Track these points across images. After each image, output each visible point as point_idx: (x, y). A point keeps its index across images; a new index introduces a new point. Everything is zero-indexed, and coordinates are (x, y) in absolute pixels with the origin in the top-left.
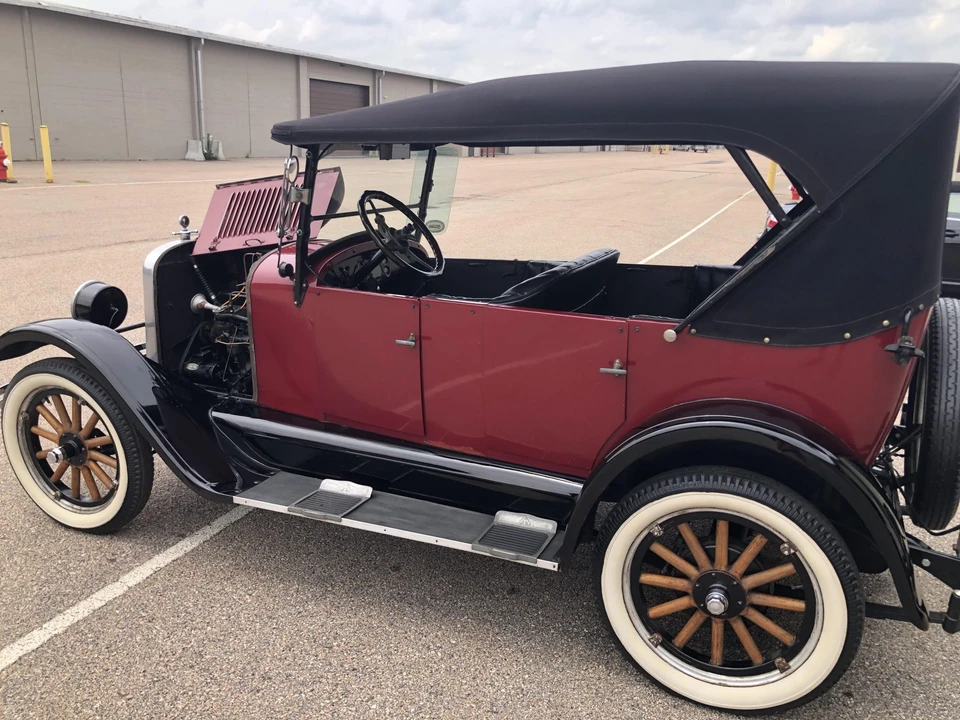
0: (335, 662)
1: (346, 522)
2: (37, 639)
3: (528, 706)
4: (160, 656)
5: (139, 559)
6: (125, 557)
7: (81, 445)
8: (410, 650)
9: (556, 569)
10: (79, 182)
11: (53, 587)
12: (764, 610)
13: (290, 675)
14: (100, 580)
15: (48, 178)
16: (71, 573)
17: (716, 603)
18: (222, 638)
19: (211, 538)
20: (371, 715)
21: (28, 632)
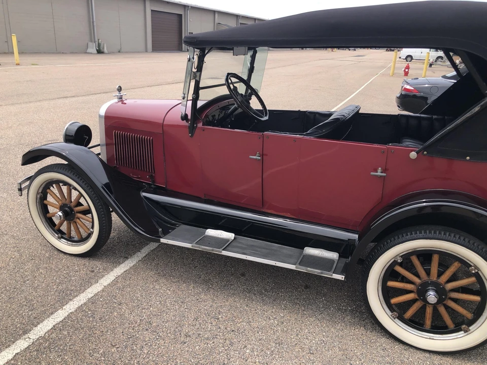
0: (222, 327)
1: (225, 253)
2: (61, 315)
3: (328, 350)
4: (129, 324)
5: (107, 271)
6: (99, 270)
7: (72, 210)
8: (260, 320)
9: (343, 279)
10: (33, 64)
11: (64, 286)
12: (455, 300)
13: (200, 334)
14: (88, 282)
15: (17, 62)
16: (73, 278)
17: (432, 297)
18: (159, 314)
19: (142, 259)
20: (247, 356)
21: (56, 311)
